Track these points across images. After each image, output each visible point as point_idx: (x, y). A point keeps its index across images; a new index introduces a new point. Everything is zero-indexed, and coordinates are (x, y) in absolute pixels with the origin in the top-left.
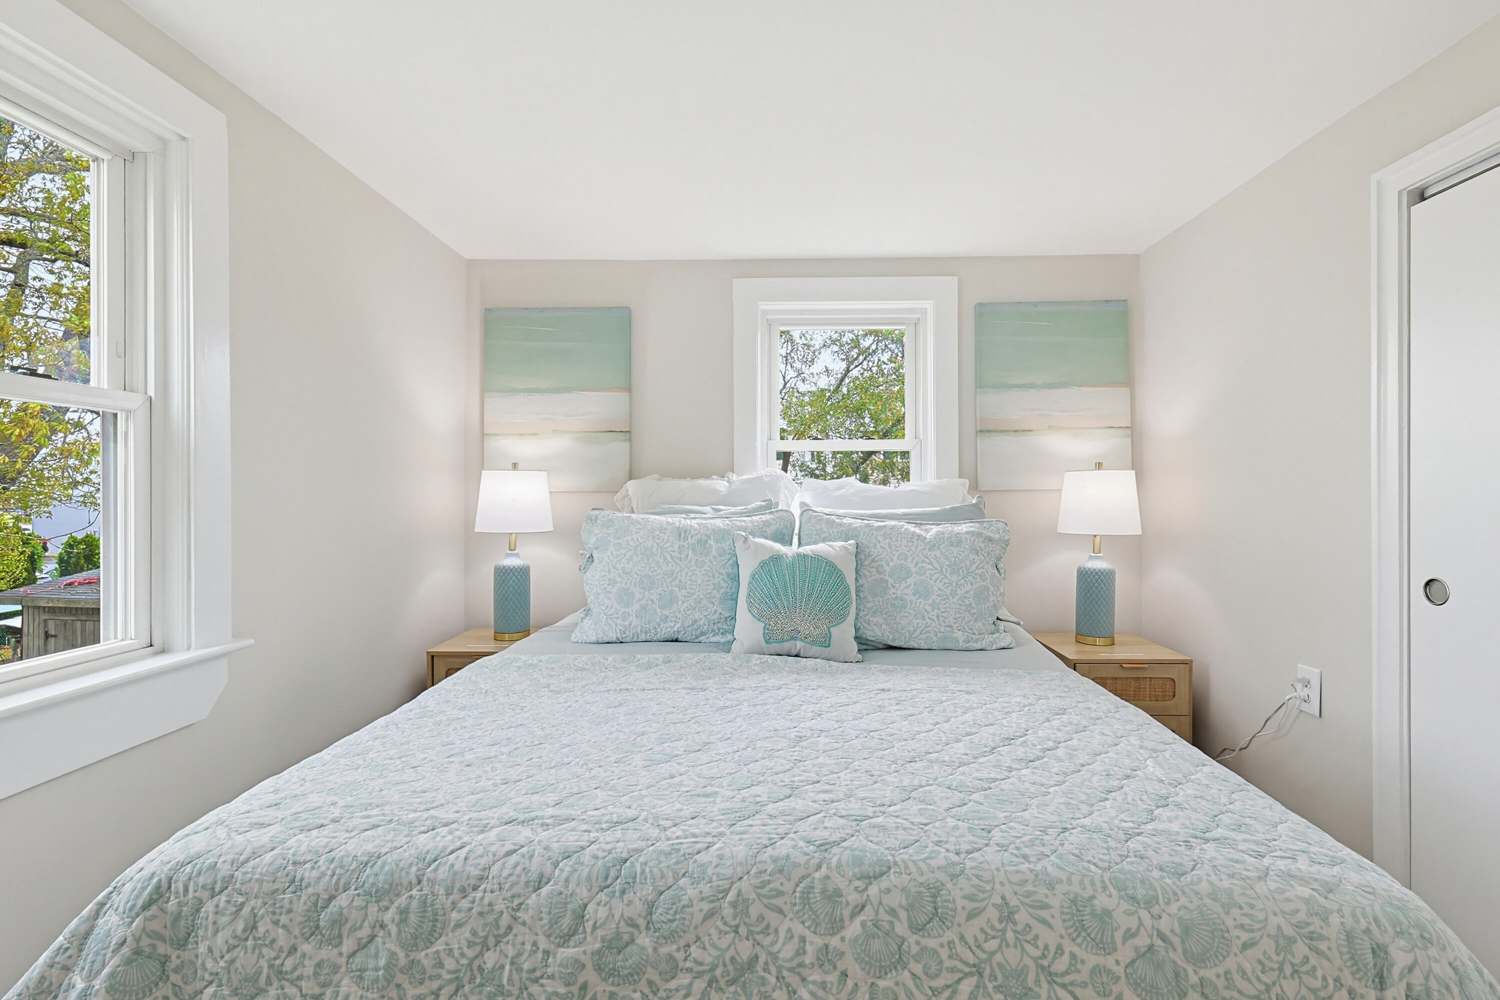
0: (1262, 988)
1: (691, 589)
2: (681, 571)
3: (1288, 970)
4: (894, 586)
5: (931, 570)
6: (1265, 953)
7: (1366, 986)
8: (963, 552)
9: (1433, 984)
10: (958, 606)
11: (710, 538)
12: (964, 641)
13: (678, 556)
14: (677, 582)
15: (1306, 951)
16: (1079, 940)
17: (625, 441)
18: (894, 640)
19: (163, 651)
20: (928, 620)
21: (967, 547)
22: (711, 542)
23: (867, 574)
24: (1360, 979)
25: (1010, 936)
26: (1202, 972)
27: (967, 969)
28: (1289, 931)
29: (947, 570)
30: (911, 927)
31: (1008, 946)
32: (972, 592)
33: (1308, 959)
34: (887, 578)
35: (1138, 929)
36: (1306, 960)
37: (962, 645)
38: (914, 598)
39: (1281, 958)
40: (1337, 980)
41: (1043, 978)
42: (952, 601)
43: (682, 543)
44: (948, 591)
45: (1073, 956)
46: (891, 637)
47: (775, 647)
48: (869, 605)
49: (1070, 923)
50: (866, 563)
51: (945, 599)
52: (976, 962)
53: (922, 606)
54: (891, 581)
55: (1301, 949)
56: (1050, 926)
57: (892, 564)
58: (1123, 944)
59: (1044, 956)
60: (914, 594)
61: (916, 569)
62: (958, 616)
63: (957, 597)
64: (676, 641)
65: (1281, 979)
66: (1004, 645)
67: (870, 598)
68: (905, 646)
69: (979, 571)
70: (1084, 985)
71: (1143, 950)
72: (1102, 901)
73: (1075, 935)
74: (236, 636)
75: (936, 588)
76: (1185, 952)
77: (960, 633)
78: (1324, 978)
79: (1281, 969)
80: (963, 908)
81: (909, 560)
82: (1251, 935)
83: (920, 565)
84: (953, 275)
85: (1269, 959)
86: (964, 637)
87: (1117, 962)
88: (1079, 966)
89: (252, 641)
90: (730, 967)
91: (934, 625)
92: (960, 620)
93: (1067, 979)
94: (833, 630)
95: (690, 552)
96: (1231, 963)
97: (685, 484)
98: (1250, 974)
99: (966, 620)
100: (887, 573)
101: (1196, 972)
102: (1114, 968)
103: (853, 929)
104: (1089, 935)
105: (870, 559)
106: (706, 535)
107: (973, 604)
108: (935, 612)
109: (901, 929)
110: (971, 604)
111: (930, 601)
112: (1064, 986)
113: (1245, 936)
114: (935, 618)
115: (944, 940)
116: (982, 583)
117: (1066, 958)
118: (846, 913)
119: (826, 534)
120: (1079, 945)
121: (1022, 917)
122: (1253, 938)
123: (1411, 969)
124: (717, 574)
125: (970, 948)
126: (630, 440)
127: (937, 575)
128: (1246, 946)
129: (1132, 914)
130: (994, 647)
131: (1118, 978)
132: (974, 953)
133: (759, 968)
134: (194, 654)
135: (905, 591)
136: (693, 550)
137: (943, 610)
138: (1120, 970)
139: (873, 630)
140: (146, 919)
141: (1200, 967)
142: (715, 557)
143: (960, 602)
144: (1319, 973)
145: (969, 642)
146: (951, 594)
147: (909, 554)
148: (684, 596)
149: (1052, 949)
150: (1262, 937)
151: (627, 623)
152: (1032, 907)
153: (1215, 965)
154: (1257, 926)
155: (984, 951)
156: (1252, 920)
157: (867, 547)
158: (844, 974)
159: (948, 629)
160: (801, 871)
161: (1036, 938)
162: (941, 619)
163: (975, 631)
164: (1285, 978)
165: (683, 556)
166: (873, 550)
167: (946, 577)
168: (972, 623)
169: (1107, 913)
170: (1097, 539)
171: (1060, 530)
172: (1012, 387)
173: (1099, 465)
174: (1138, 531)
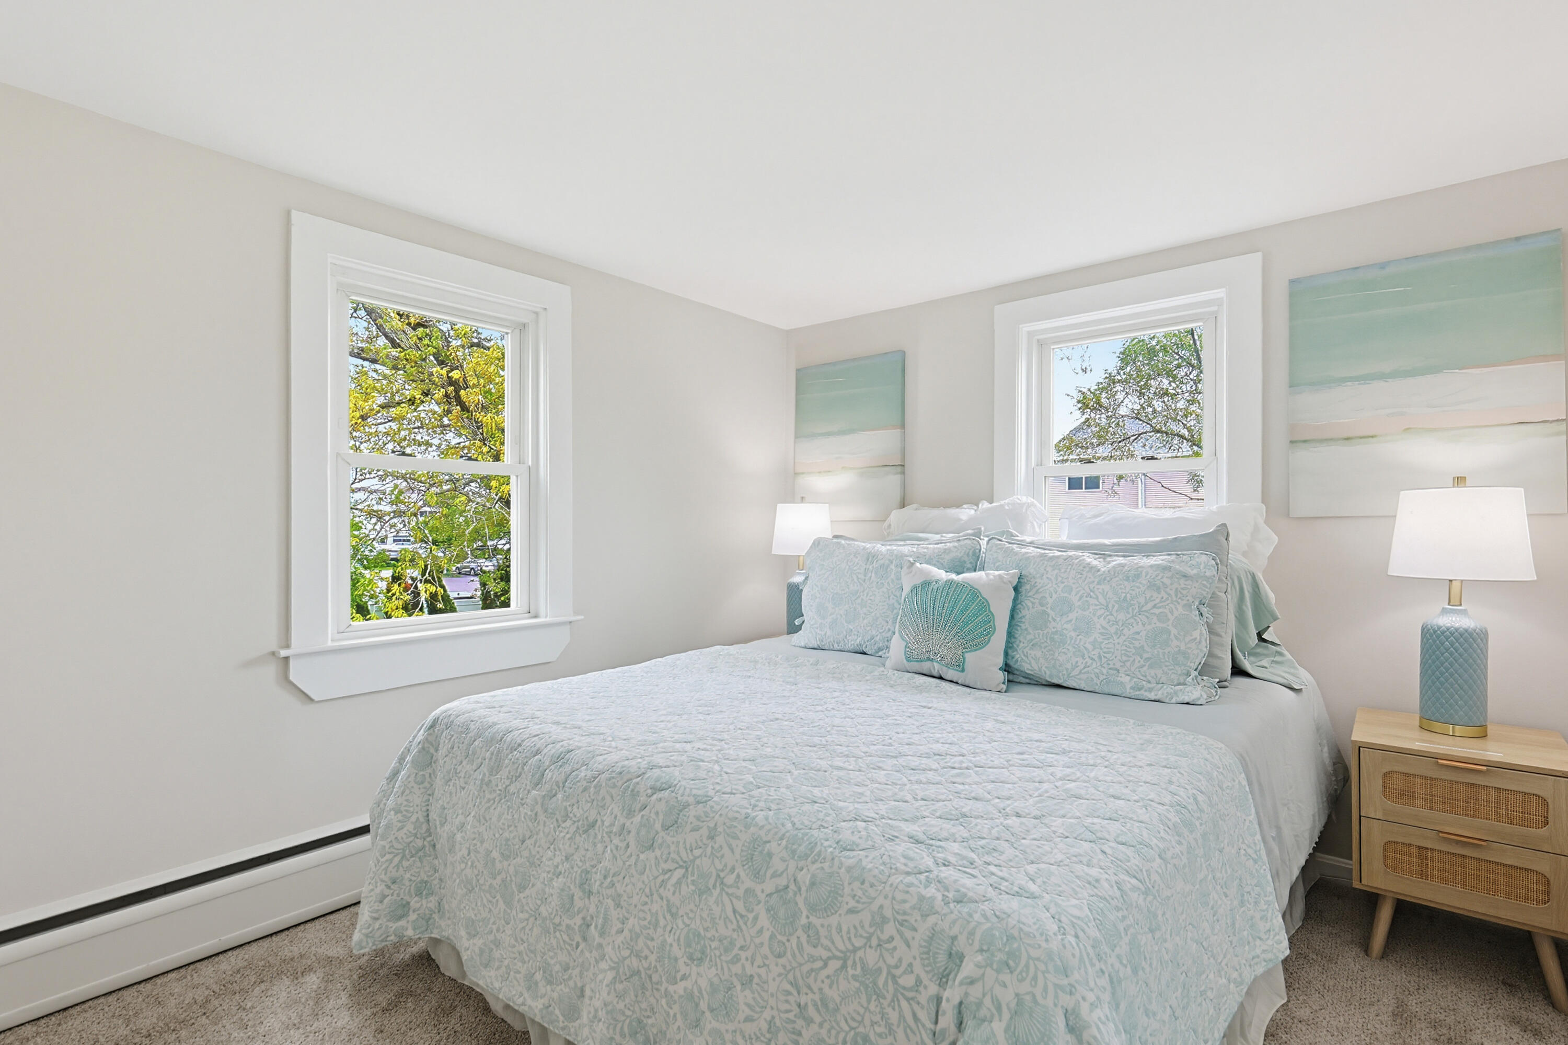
0: (850, 947)
1: (870, 607)
2: (863, 592)
3: (874, 942)
4: (1054, 620)
5: (1096, 605)
6: (861, 922)
7: (931, 980)
8: (1139, 588)
9: (987, 1001)
10: (1124, 648)
11: (892, 563)
12: (1132, 688)
13: (863, 577)
14: (859, 601)
15: (894, 932)
16: (746, 867)
17: (897, 473)
18: (1051, 676)
19: (536, 617)
20: (1087, 659)
21: (1145, 582)
22: (893, 567)
23: (1030, 604)
24: (927, 972)
25: (709, 849)
26: (813, 919)
27: (681, 863)
28: (888, 913)
29: (1113, 606)
30: (662, 826)
31: (705, 856)
32: (1143, 634)
33: (893, 939)
34: (1049, 611)
35: (782, 873)
36: (892, 938)
37: (1128, 691)
38: (1073, 634)
39: (872, 930)
40: (910, 965)
41: (718, 885)
42: (1117, 641)
43: (867, 566)
44: (1113, 630)
45: (738, 876)
46: (1048, 672)
47: (916, 666)
48: (1029, 637)
49: (745, 853)
50: (1030, 594)
51: (1108, 639)
52: (687, 860)
53: (1082, 643)
54: (1052, 613)
55: (890, 929)
56: (733, 852)
57: (1055, 596)
58: (771, 878)
59: (723, 870)
60: (1074, 630)
61: (1080, 603)
62: (1124, 658)
63: (1123, 638)
64: (865, 653)
65: (867, 947)
66: (1187, 700)
67: (1030, 630)
68: (1064, 685)
69: (1157, 611)
70: (738, 898)
71: (781, 888)
72: (773, 847)
73: (745, 863)
74: (576, 613)
75: (1098, 626)
76: (806, 899)
77: (1128, 678)
78: (900, 960)
79: (869, 939)
80: (691, 823)
81: (1074, 593)
82: (857, 905)
83: (1085, 599)
84: (1258, 251)
85: (862, 927)
86: (1132, 684)
87: (763, 891)
88: (739, 884)
89: (583, 617)
90: (585, 823)
91: (1094, 665)
92: (1128, 664)
93: (730, 891)
94: (967, 655)
95: (873, 575)
96: (834, 920)
97: (936, 512)
98: (844, 933)
99: (1137, 664)
100: (1049, 606)
101: (808, 917)
102: (759, 893)
103: (637, 819)
104: (753, 865)
105: (1035, 590)
106: (889, 560)
107: (1146, 648)
108: (1096, 652)
109: (658, 826)
110: (1142, 647)
111: (1091, 639)
112: (727, 894)
113: (852, 904)
114: (1095, 657)
115: (674, 839)
116: (1159, 625)
117: (734, 875)
118: (638, 806)
119: (1000, 563)
120: (745, 870)
121: (720, 840)
122: (856, 908)
123: (972, 982)
124: (892, 596)
125: (686, 850)
126: (903, 473)
127: (1102, 611)
128: (851, 911)
129: (785, 861)
130: (1174, 701)
131: (759, 902)
132: (687, 853)
133: (596, 827)
134: (548, 620)
135: (1065, 626)
136: (876, 573)
137: (1105, 650)
138: (762, 897)
139: (1030, 664)
140: (428, 735)
141: (812, 915)
142: (893, 580)
143: (1126, 643)
144: (897, 955)
145: (1140, 689)
146: (1116, 633)
147: (1074, 586)
148: (865, 614)
149: (729, 868)
150: (862, 910)
151: (823, 633)
152: (728, 835)
153: (824, 917)
154: (864, 899)
155: (692, 855)
156: (864, 894)
157: (1034, 577)
158: (628, 846)
159: (1112, 672)
160: (629, 776)
161: (722, 856)
162: (1104, 660)
163: (1150, 679)
164: (870, 947)
165: (867, 578)
166: (1038, 580)
167: (1112, 615)
168: (1145, 668)
169: (770, 855)
170: (1455, 586)
171: (1392, 572)
172: (1343, 380)
173: (1460, 481)
174: (1530, 575)
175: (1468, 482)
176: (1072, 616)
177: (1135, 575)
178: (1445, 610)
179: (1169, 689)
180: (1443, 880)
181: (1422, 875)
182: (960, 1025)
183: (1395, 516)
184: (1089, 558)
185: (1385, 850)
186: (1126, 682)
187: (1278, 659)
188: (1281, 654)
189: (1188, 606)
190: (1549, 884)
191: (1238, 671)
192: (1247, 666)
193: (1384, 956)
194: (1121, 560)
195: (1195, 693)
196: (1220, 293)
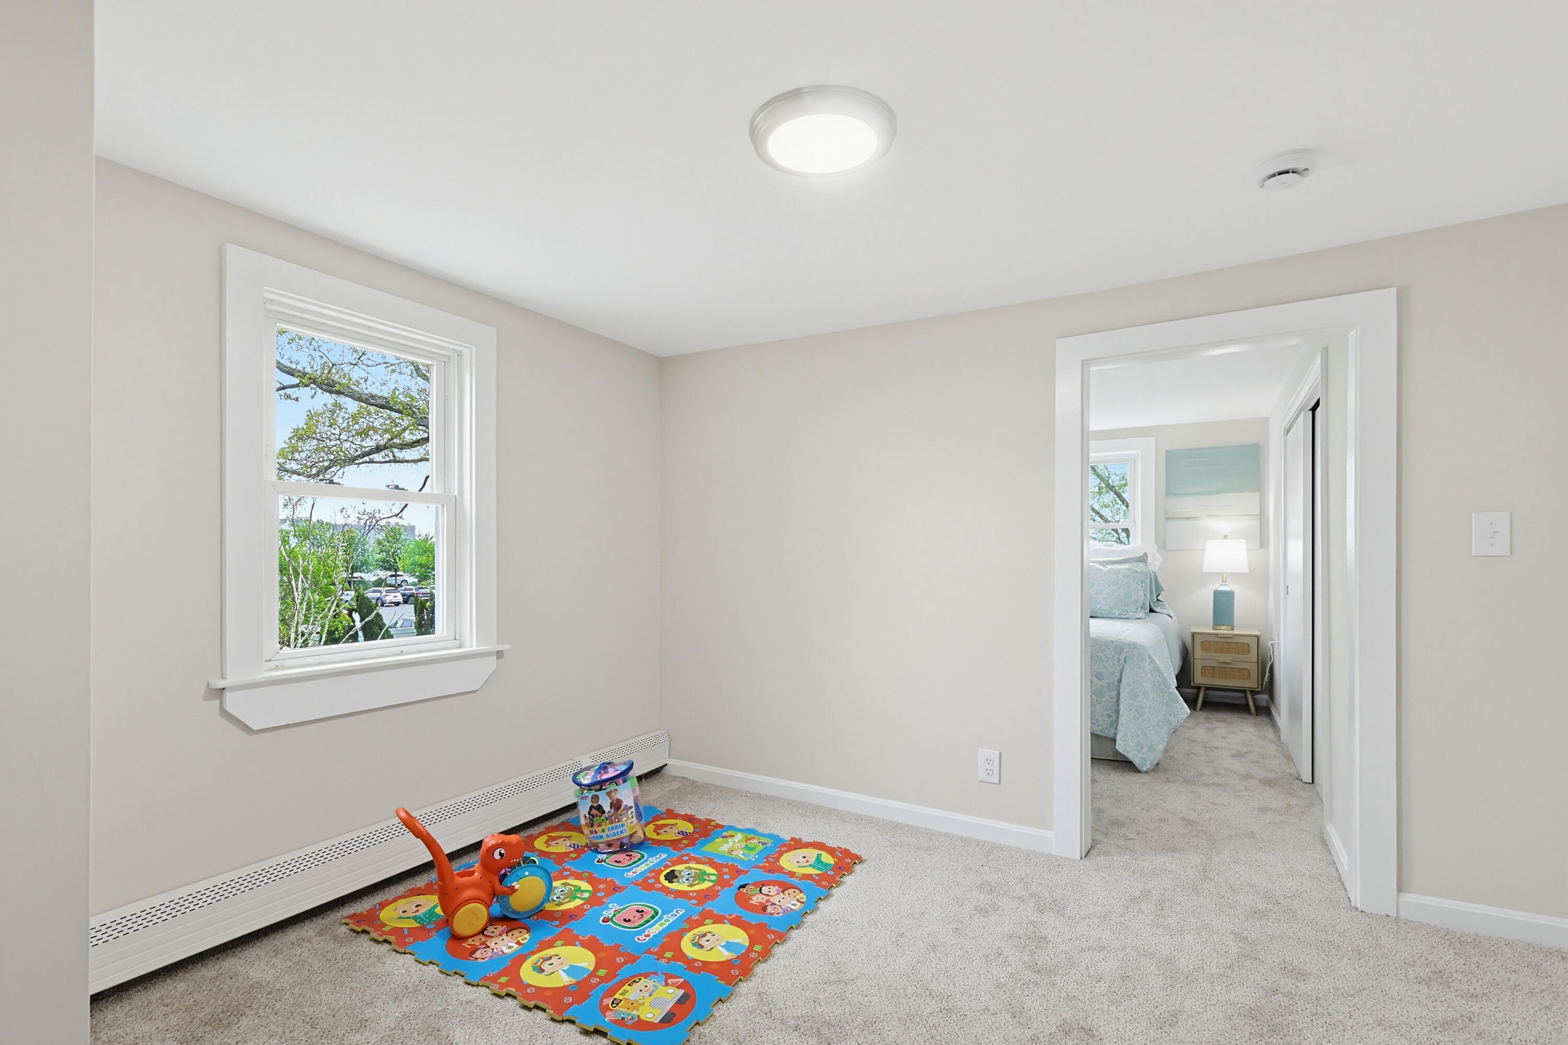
8: (1118, 577)
10: (1115, 600)
21: (1122, 575)
29: (1111, 584)
32: (1121, 594)
38: (1095, 595)
51: (1109, 596)
53: (1098, 599)
61: (1097, 583)
63: (1114, 596)
68: (1092, 615)
69: (1125, 585)
84: (1154, 436)
91: (1103, 607)
99: (1119, 606)
107: (1123, 599)
110: (1121, 599)
116: (1129, 590)
127: (1109, 587)
143: (1115, 598)
145: (1121, 615)
159: (1110, 609)
162: (1107, 605)
163: (1124, 611)
170: (1225, 576)
171: (1204, 570)
172: (1185, 494)
173: (1226, 537)
174: (1247, 571)
175: (1229, 537)
176: (1094, 588)
177: (1118, 572)
178: (1222, 585)
179: (1132, 614)
180: (1219, 677)
181: (1213, 676)
182: (1125, 662)
183: (1204, 550)
184: (1098, 566)
185: (1202, 670)
186: (1116, 612)
187: (1163, 607)
188: (1164, 605)
189: (1137, 583)
190: (1249, 673)
191: (1152, 611)
192: (1154, 608)
193: (1201, 709)
194: (1111, 567)
195: (1141, 614)
196: (1138, 452)
